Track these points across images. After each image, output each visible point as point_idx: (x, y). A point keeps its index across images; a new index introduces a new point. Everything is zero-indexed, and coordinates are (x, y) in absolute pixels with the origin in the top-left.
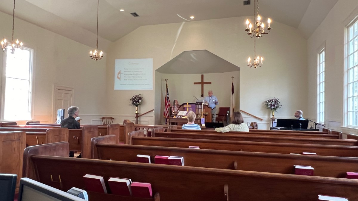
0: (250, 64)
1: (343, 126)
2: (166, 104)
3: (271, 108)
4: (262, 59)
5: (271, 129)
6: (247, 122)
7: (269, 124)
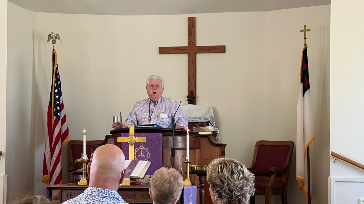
2: (51, 132)
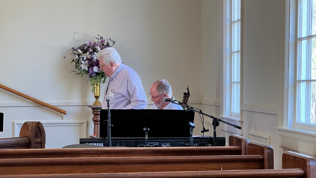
1: (285, 127)
3: (91, 72)
5: (83, 142)
6: (13, 123)
7: (85, 125)
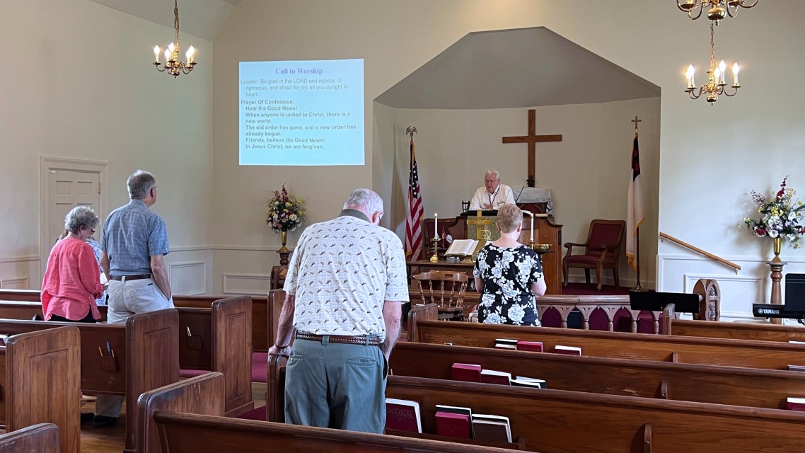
0: (693, 89)
4: (736, 69)
